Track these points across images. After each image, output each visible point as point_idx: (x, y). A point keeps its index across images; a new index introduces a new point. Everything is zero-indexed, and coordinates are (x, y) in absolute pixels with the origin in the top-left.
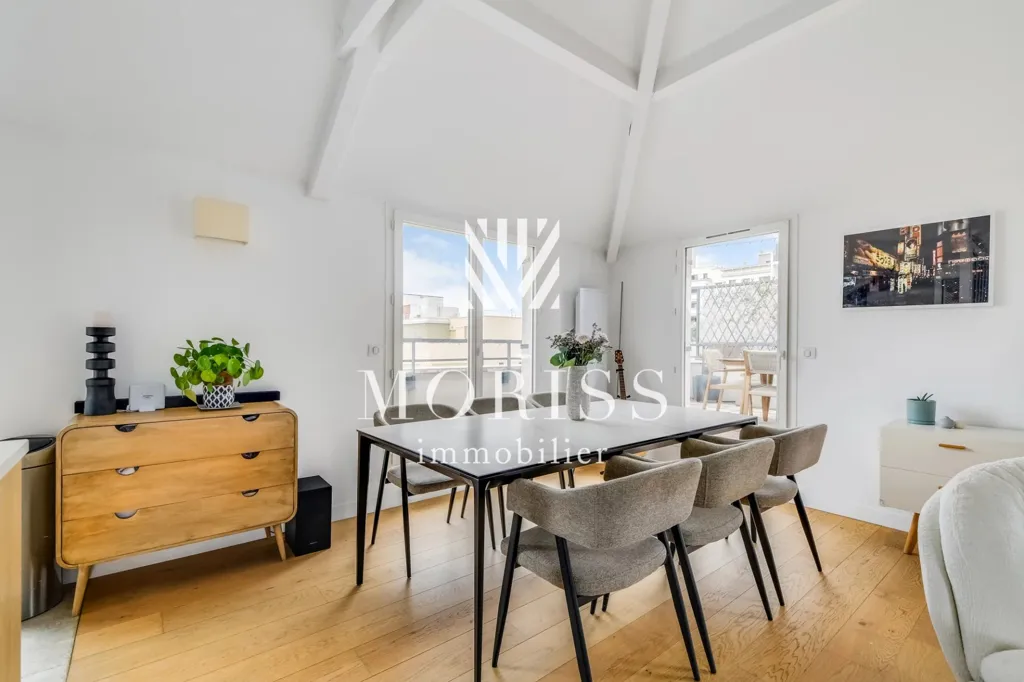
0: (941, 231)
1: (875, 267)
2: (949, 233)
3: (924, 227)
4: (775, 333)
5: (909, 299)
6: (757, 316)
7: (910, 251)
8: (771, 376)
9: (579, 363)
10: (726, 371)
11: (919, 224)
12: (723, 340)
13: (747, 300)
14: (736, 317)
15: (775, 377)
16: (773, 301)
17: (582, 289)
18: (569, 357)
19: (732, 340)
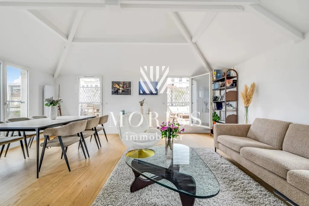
0: (125, 83)
1: (116, 88)
2: (126, 84)
3: (123, 82)
4: (100, 100)
5: (121, 94)
6: (95, 96)
7: (121, 86)
8: (99, 110)
9: (54, 105)
10: (88, 109)
11: (123, 81)
12: (87, 102)
13: (93, 91)
14: (90, 96)
15: (100, 110)
16: (99, 92)
17: (46, 85)
18: (51, 104)
19: (89, 102)
